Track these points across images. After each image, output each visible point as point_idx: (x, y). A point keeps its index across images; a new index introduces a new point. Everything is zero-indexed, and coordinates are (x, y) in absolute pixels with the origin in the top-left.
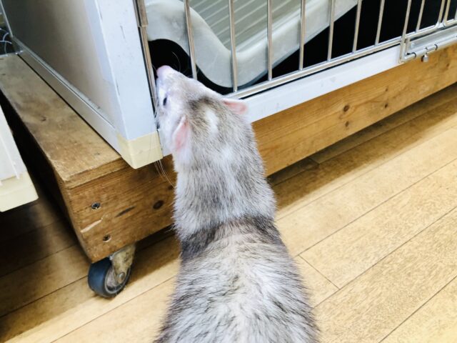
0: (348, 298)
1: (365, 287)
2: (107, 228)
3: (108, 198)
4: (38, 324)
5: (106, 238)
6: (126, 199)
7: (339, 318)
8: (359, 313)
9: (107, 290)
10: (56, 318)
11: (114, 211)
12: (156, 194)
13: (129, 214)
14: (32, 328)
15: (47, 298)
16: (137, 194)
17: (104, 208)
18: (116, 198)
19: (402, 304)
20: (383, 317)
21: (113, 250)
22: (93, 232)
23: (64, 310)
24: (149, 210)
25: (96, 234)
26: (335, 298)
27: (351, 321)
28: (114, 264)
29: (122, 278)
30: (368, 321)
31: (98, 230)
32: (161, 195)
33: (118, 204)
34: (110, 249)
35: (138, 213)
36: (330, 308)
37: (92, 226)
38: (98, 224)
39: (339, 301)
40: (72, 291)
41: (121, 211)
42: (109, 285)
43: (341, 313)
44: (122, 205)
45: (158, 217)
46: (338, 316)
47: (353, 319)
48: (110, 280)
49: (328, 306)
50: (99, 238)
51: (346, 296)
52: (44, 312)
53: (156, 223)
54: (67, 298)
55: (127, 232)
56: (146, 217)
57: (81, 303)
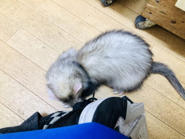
0: (174, 107)
1: (183, 114)
2: (154, 11)
3: (163, 3)
4: (119, 12)
5: (150, 13)
6: (167, 10)
7: (164, 105)
8: (170, 112)
9: (137, 25)
10: (122, 16)
11: (160, 9)
12: (177, 18)
13: (163, 14)
14: (117, 12)
15: (127, 9)
16: (171, 12)
17: (159, 5)
18: (165, 6)
19: (181, 128)
20: (172, 121)
21: (148, 18)
22: (149, 8)
23: (126, 16)
24: (169, 20)
25: (149, 9)
26: (172, 102)
27: (165, 110)
28: (146, 22)
29: (143, 27)
30: (168, 116)
31: (151, 9)
32: (178, 21)
33: (163, 8)
34: (148, 17)
35: (165, 17)
36: (167, 102)
37: (151, 6)
38: (153, 7)
39: (171, 104)
40: (133, 14)
41: (162, 11)
42: (139, 25)
43: (166, 106)
44: (164, 10)
45: (169, 25)
46: (165, 105)
47: (166, 111)
48: (140, 24)
49: (167, 101)
50: (149, 11)
51: (175, 107)
52: (122, 11)
53: (166, 26)
54: (130, 15)
55: (157, 18)
56: (166, 21)
57: (131, 20)
